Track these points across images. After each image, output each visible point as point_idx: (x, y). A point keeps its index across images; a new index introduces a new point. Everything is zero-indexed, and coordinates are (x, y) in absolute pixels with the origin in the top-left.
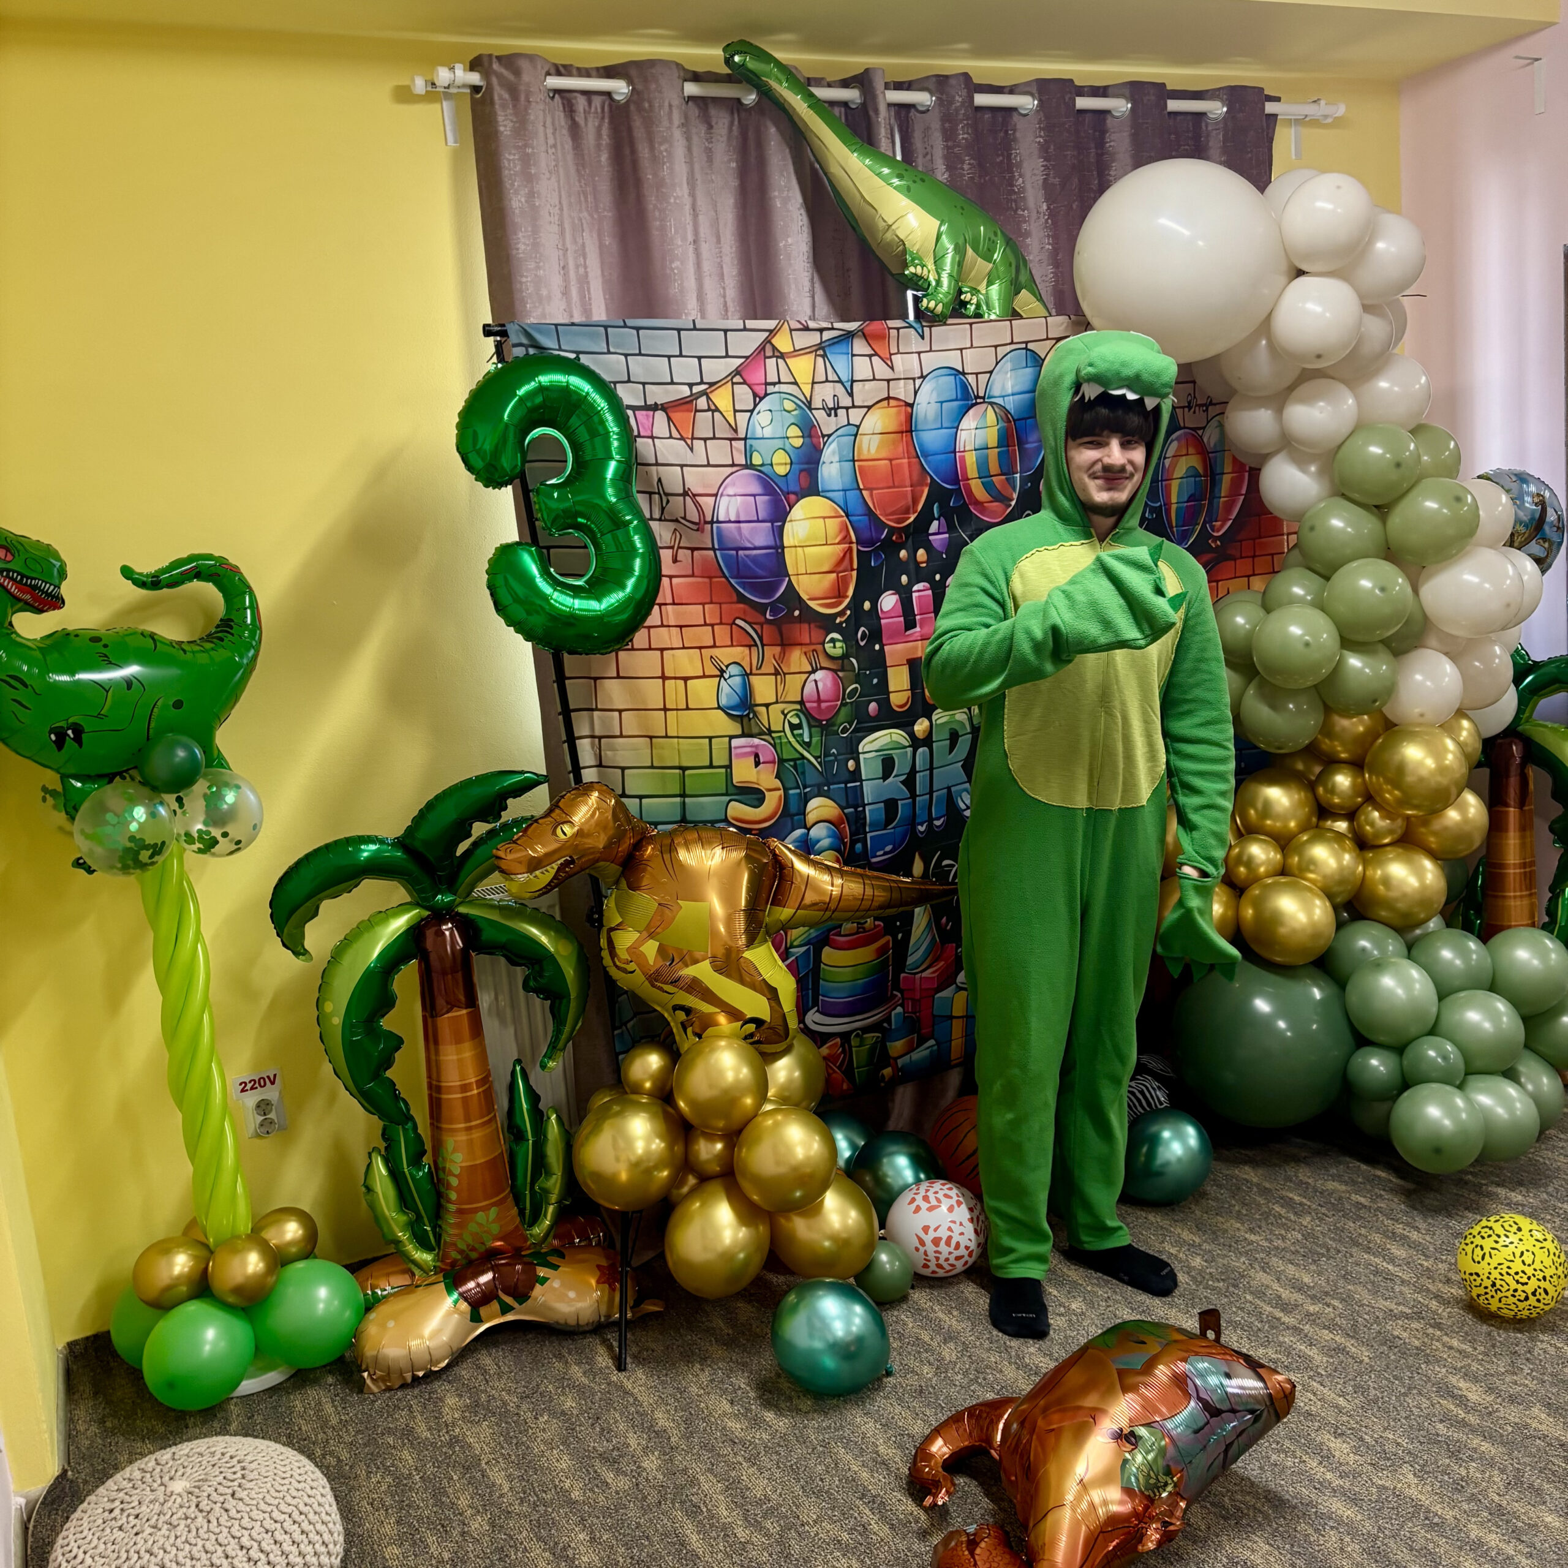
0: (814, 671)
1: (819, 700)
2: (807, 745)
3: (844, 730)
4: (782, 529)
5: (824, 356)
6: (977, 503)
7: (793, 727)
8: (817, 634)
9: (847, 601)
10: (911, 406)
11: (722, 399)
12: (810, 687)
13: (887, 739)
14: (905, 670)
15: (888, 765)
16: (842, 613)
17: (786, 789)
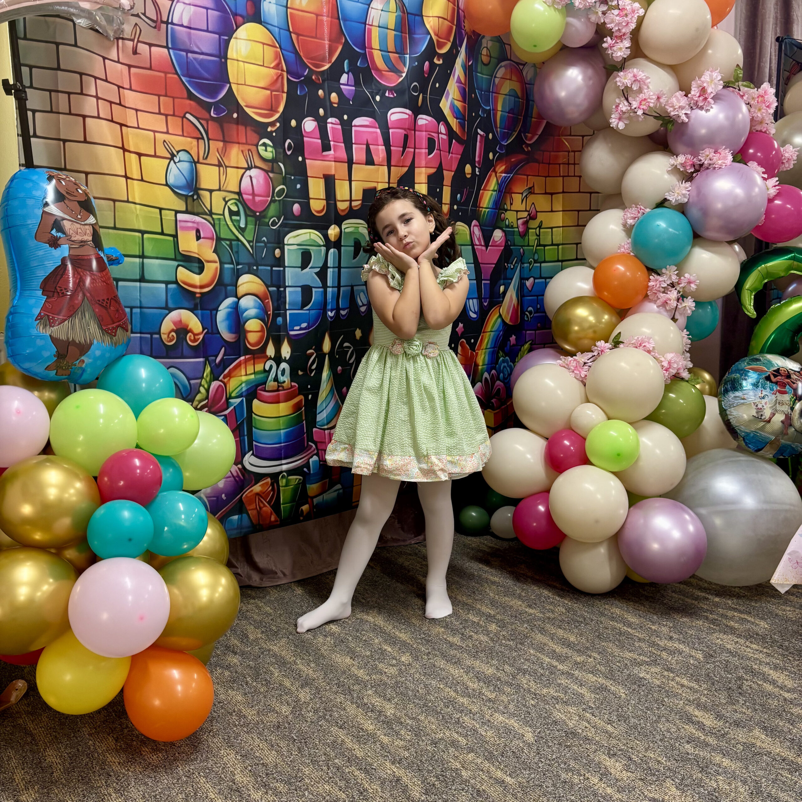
0: (249, 168)
1: (253, 194)
2: (242, 231)
3: (274, 223)
4: (227, 42)
6: (377, 70)
7: (232, 213)
8: (253, 136)
9: (277, 116)
12: (246, 182)
13: (306, 237)
14: (322, 182)
15: (306, 258)
16: (272, 124)
17: (221, 263)
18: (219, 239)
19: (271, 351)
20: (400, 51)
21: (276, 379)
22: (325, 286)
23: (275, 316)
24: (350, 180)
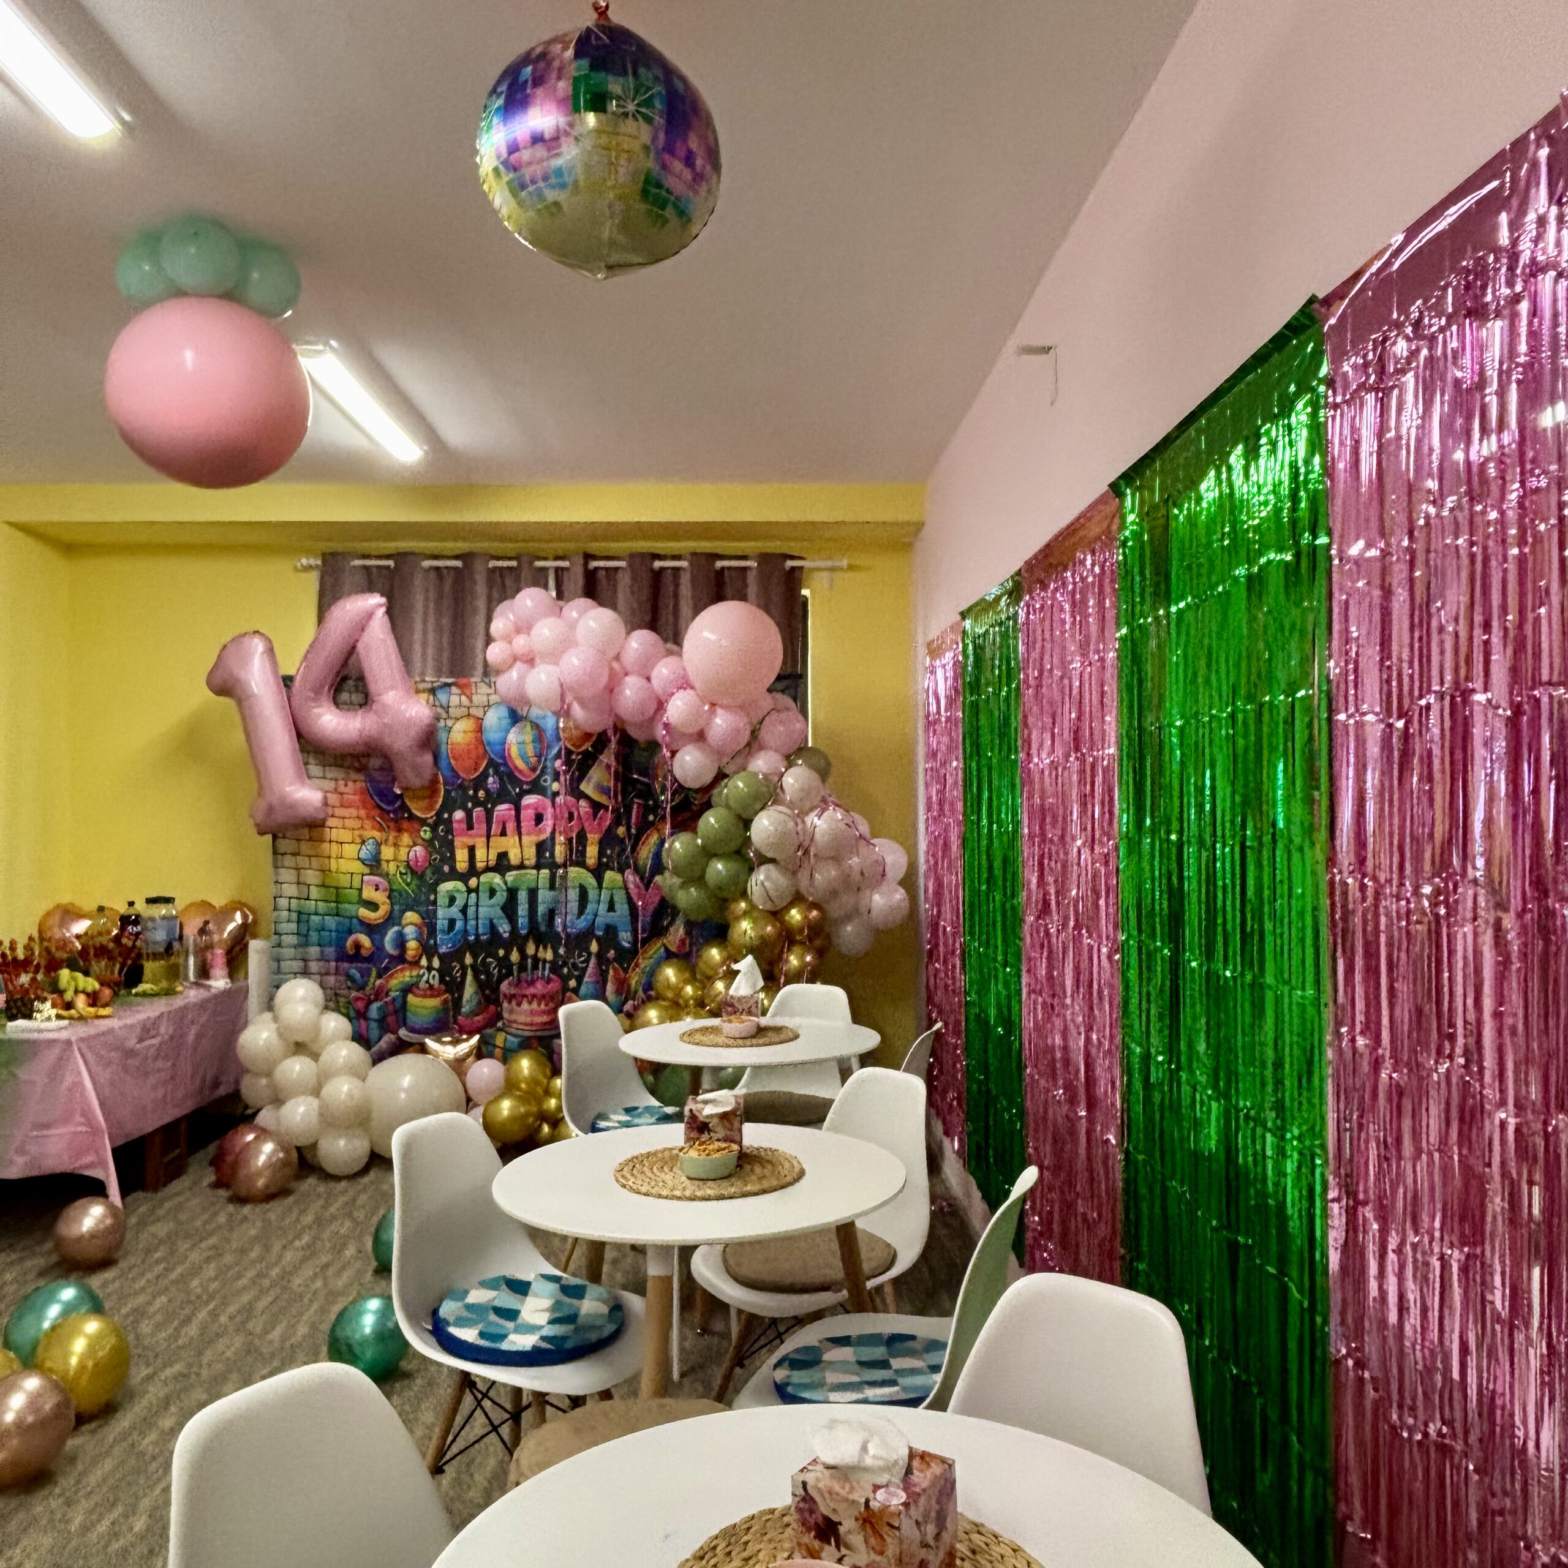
0: (414, 846)
1: (417, 861)
2: (408, 885)
3: (430, 878)
5: (434, 694)
7: (401, 873)
8: (416, 826)
9: (435, 812)
10: (482, 720)
12: (412, 854)
13: (453, 886)
14: (466, 851)
15: (452, 900)
16: (431, 818)
17: (392, 904)
18: (391, 890)
19: (424, 962)
20: (539, 755)
21: (427, 982)
22: (466, 919)
23: (429, 938)
24: (488, 847)
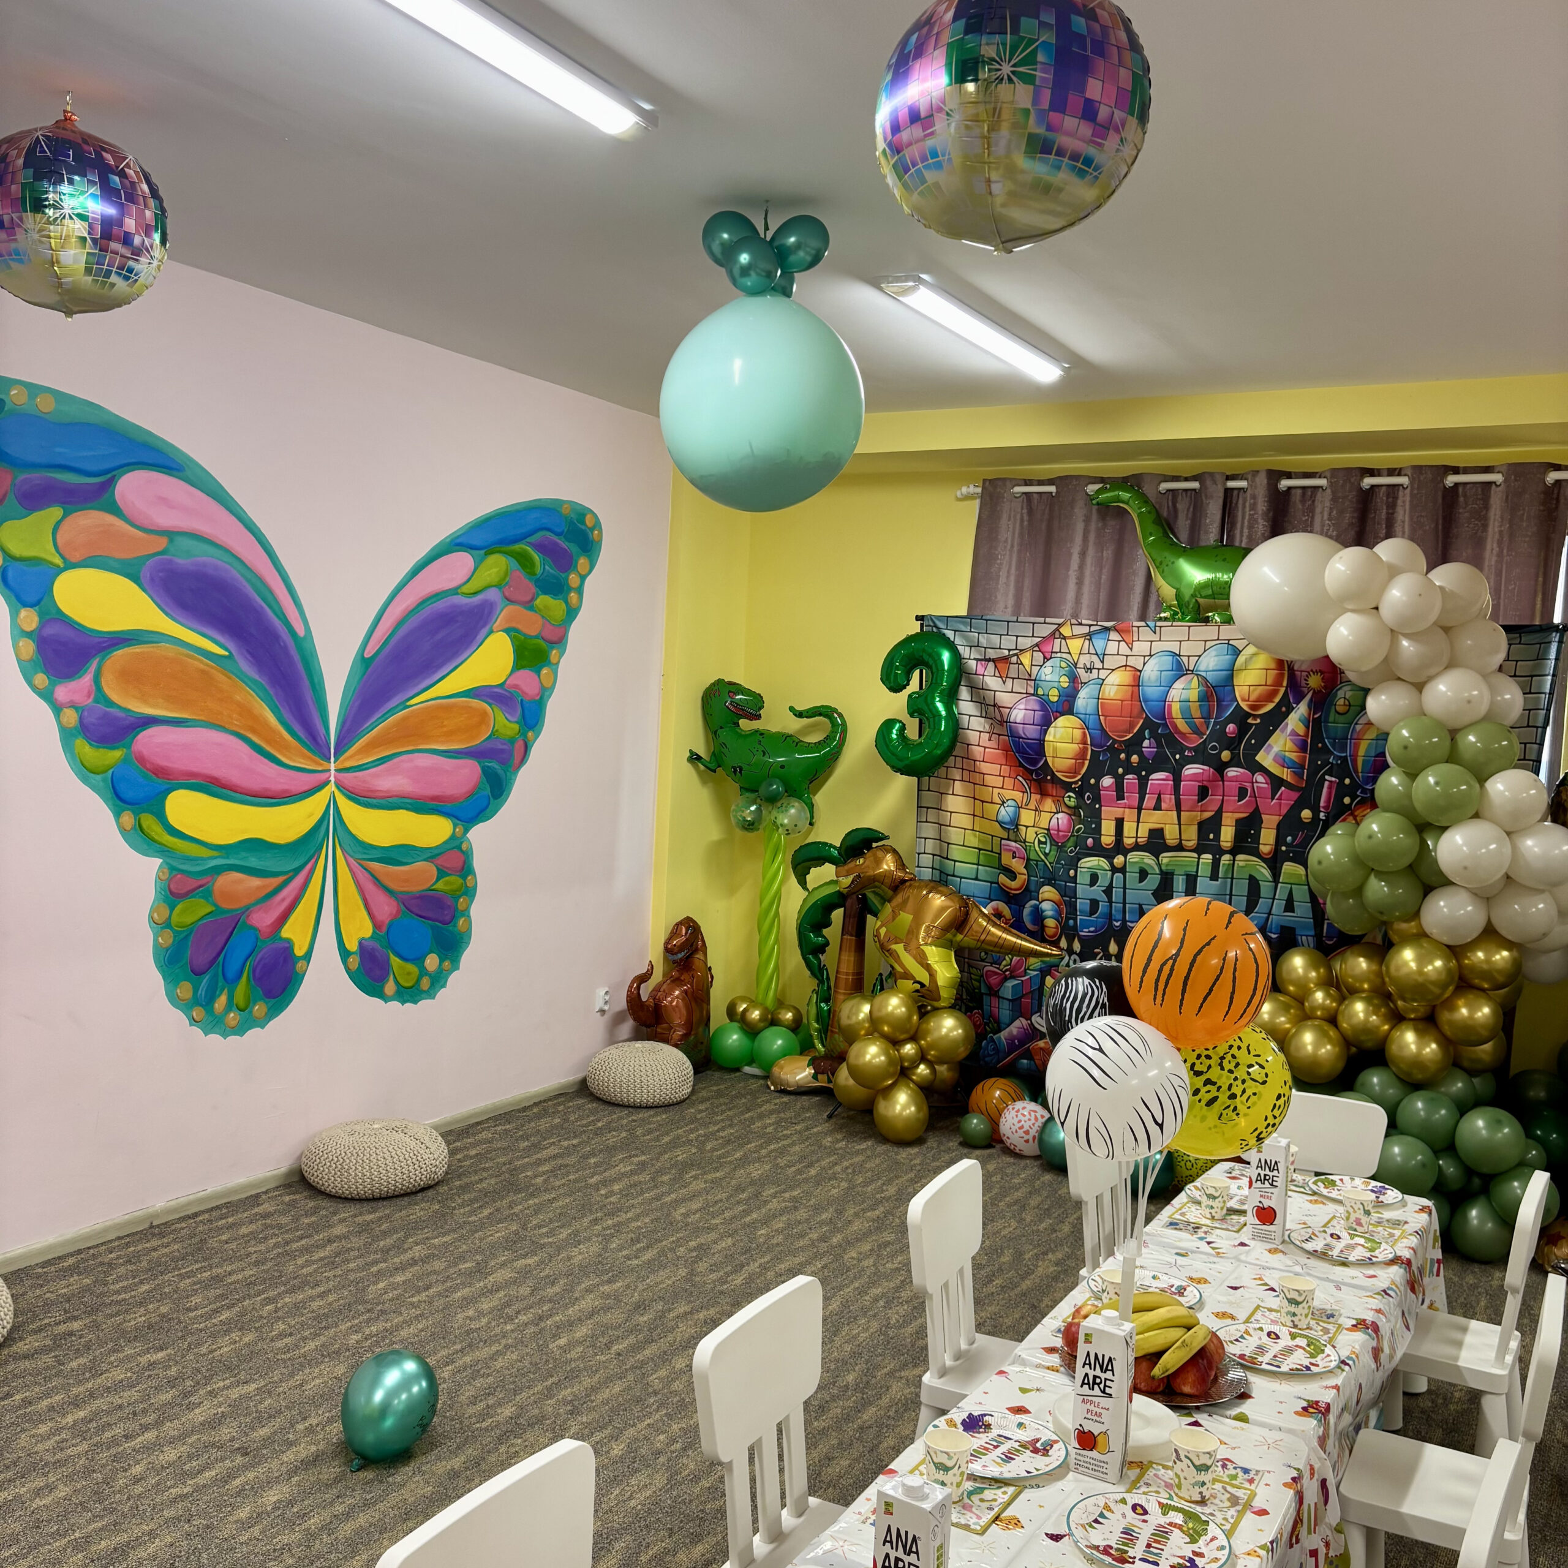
2: (1046, 855)
3: (1071, 852)
4: (1046, 731)
5: (1090, 640)
6: (1180, 734)
8: (1061, 792)
10: (1140, 671)
11: (1026, 659)
12: (1054, 821)
14: (1113, 823)
15: (1094, 879)
17: (1029, 876)
18: (1028, 860)
19: (1063, 943)
20: (1207, 717)
21: (1068, 965)
22: (1110, 901)
23: (1068, 919)
24: (1138, 822)
